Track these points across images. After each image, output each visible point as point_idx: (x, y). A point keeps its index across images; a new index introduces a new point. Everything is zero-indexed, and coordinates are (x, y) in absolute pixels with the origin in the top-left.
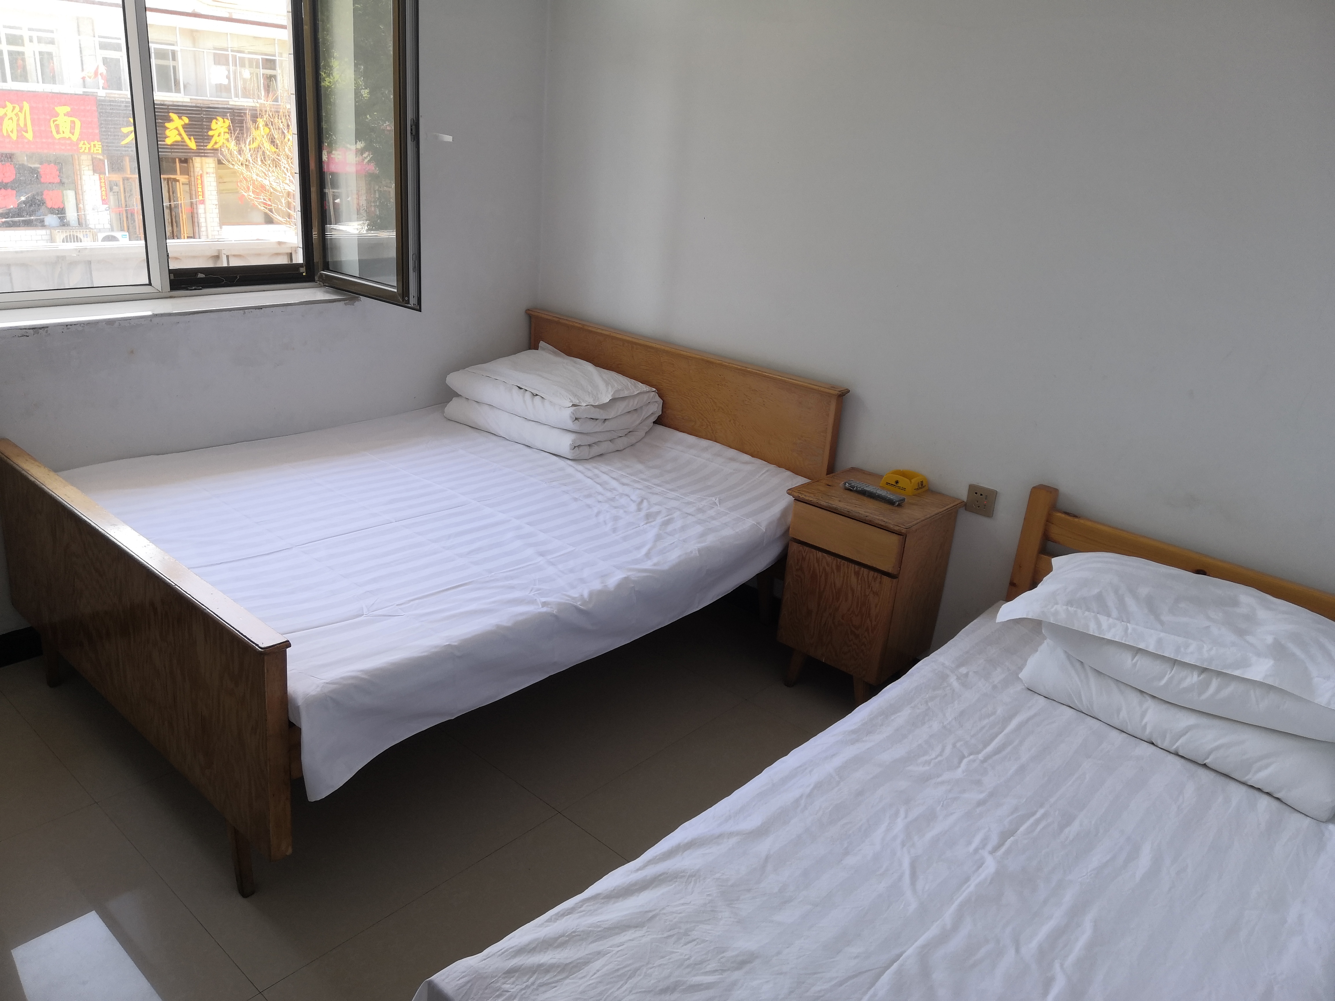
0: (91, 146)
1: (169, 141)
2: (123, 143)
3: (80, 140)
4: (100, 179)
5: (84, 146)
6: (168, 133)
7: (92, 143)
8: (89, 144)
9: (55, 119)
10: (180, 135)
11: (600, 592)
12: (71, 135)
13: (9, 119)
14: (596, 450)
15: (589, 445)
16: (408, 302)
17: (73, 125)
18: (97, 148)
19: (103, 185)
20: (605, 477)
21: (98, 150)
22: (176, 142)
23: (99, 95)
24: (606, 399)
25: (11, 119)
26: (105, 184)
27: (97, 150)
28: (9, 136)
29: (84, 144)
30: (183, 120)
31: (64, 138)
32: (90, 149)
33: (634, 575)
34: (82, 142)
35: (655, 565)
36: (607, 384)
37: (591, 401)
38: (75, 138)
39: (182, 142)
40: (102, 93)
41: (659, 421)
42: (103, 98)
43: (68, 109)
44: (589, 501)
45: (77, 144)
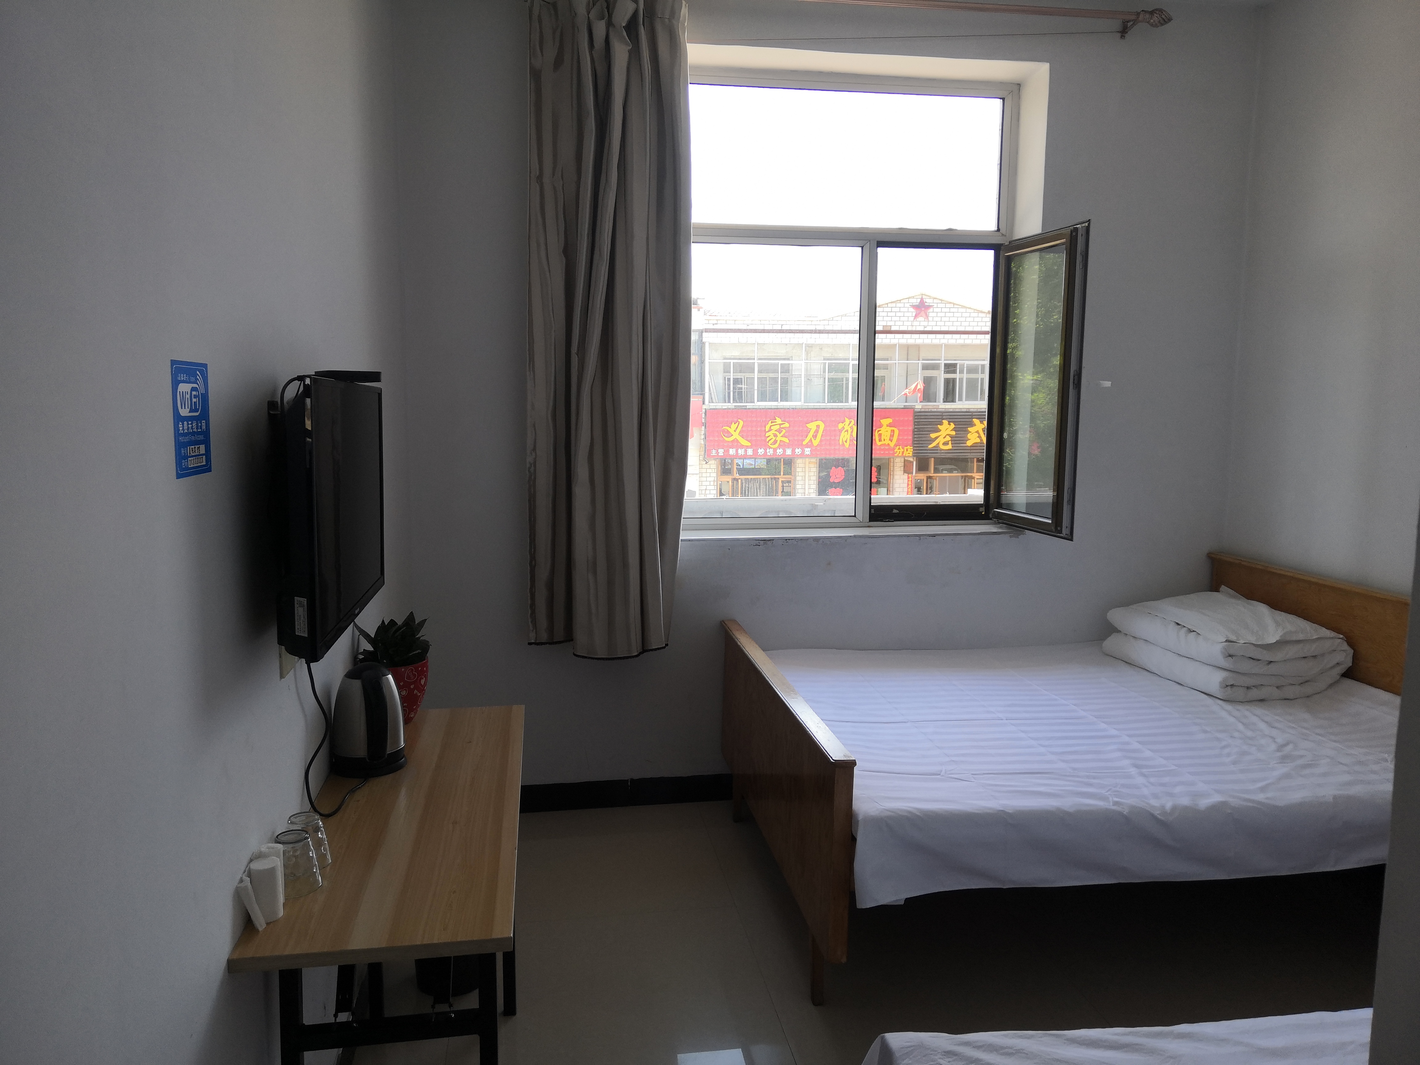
0: (904, 451)
1: (969, 443)
2: (930, 446)
3: (896, 445)
4: (908, 478)
5: (899, 450)
6: (969, 436)
7: (906, 448)
8: (903, 448)
9: (879, 429)
10: (979, 437)
11: (1186, 808)
12: (890, 442)
13: (845, 431)
14: (1255, 694)
15: (1248, 688)
16: (1061, 532)
17: (892, 434)
18: (909, 451)
19: (910, 483)
20: (1255, 719)
21: (910, 453)
22: (976, 443)
23: (916, 408)
24: (1272, 639)
25: (847, 431)
26: (912, 482)
27: (908, 453)
28: (843, 445)
29: (899, 449)
30: (984, 424)
31: (884, 445)
32: (903, 453)
33: (1234, 802)
34: (898, 447)
35: (1267, 798)
36: (1278, 624)
37: (1253, 639)
38: (892, 444)
39: (981, 443)
40: (919, 406)
41: (1349, 674)
42: (919, 410)
43: (890, 420)
44: (1219, 735)
45: (894, 449)
